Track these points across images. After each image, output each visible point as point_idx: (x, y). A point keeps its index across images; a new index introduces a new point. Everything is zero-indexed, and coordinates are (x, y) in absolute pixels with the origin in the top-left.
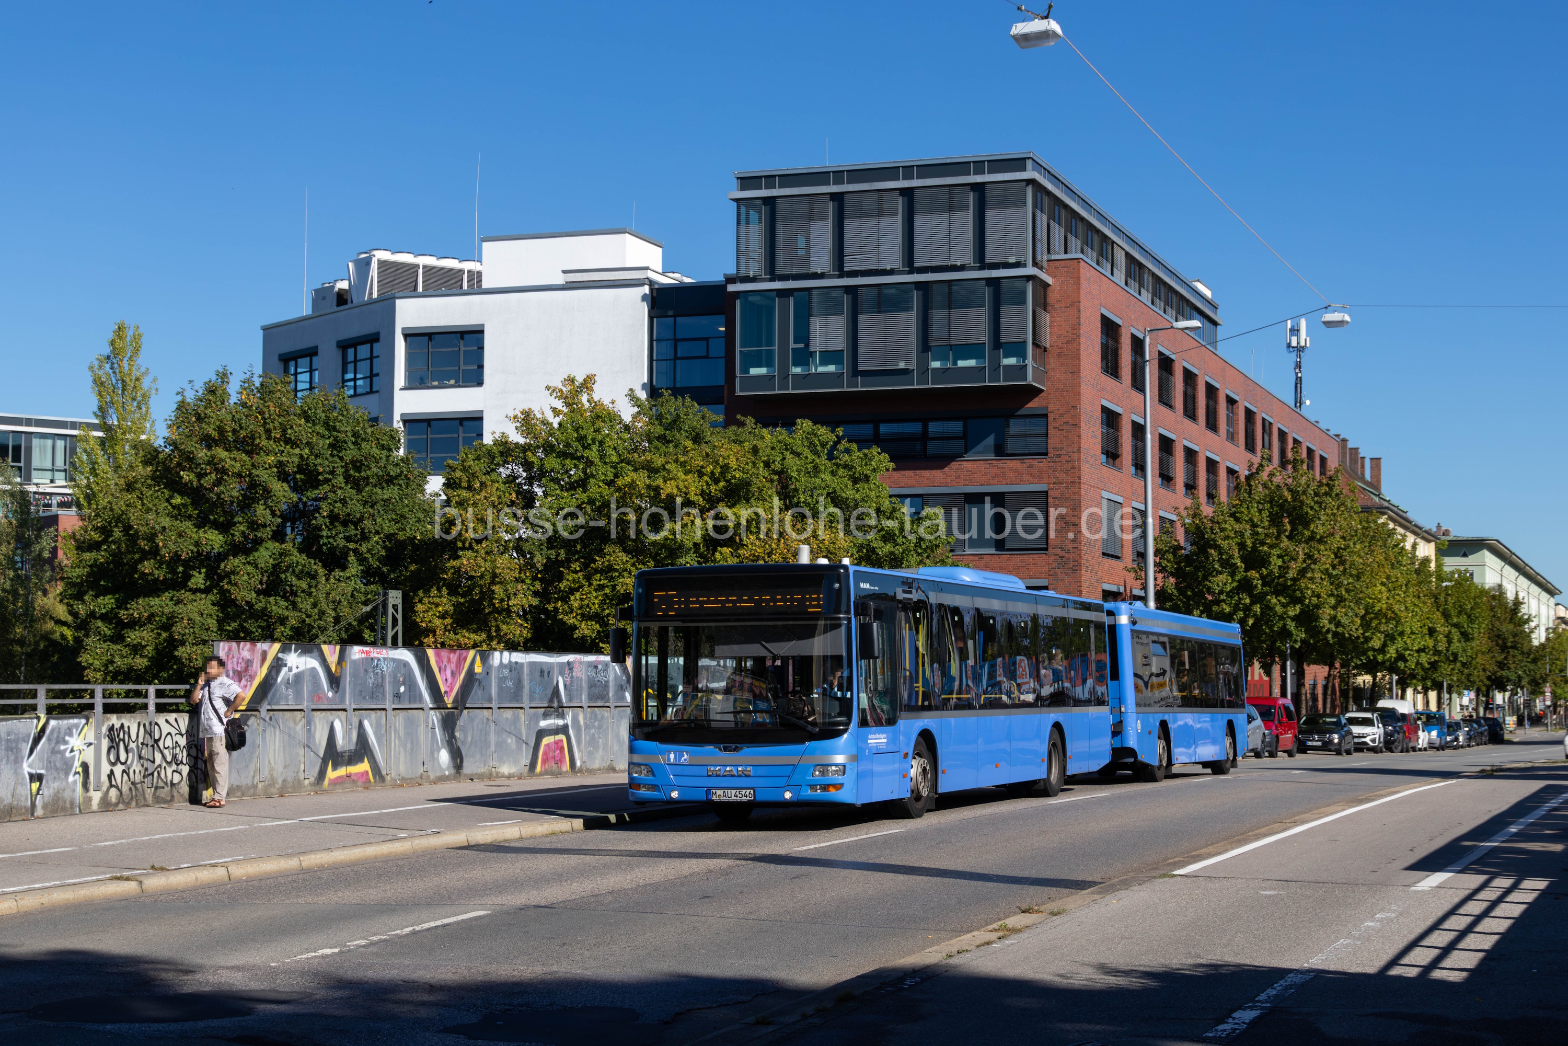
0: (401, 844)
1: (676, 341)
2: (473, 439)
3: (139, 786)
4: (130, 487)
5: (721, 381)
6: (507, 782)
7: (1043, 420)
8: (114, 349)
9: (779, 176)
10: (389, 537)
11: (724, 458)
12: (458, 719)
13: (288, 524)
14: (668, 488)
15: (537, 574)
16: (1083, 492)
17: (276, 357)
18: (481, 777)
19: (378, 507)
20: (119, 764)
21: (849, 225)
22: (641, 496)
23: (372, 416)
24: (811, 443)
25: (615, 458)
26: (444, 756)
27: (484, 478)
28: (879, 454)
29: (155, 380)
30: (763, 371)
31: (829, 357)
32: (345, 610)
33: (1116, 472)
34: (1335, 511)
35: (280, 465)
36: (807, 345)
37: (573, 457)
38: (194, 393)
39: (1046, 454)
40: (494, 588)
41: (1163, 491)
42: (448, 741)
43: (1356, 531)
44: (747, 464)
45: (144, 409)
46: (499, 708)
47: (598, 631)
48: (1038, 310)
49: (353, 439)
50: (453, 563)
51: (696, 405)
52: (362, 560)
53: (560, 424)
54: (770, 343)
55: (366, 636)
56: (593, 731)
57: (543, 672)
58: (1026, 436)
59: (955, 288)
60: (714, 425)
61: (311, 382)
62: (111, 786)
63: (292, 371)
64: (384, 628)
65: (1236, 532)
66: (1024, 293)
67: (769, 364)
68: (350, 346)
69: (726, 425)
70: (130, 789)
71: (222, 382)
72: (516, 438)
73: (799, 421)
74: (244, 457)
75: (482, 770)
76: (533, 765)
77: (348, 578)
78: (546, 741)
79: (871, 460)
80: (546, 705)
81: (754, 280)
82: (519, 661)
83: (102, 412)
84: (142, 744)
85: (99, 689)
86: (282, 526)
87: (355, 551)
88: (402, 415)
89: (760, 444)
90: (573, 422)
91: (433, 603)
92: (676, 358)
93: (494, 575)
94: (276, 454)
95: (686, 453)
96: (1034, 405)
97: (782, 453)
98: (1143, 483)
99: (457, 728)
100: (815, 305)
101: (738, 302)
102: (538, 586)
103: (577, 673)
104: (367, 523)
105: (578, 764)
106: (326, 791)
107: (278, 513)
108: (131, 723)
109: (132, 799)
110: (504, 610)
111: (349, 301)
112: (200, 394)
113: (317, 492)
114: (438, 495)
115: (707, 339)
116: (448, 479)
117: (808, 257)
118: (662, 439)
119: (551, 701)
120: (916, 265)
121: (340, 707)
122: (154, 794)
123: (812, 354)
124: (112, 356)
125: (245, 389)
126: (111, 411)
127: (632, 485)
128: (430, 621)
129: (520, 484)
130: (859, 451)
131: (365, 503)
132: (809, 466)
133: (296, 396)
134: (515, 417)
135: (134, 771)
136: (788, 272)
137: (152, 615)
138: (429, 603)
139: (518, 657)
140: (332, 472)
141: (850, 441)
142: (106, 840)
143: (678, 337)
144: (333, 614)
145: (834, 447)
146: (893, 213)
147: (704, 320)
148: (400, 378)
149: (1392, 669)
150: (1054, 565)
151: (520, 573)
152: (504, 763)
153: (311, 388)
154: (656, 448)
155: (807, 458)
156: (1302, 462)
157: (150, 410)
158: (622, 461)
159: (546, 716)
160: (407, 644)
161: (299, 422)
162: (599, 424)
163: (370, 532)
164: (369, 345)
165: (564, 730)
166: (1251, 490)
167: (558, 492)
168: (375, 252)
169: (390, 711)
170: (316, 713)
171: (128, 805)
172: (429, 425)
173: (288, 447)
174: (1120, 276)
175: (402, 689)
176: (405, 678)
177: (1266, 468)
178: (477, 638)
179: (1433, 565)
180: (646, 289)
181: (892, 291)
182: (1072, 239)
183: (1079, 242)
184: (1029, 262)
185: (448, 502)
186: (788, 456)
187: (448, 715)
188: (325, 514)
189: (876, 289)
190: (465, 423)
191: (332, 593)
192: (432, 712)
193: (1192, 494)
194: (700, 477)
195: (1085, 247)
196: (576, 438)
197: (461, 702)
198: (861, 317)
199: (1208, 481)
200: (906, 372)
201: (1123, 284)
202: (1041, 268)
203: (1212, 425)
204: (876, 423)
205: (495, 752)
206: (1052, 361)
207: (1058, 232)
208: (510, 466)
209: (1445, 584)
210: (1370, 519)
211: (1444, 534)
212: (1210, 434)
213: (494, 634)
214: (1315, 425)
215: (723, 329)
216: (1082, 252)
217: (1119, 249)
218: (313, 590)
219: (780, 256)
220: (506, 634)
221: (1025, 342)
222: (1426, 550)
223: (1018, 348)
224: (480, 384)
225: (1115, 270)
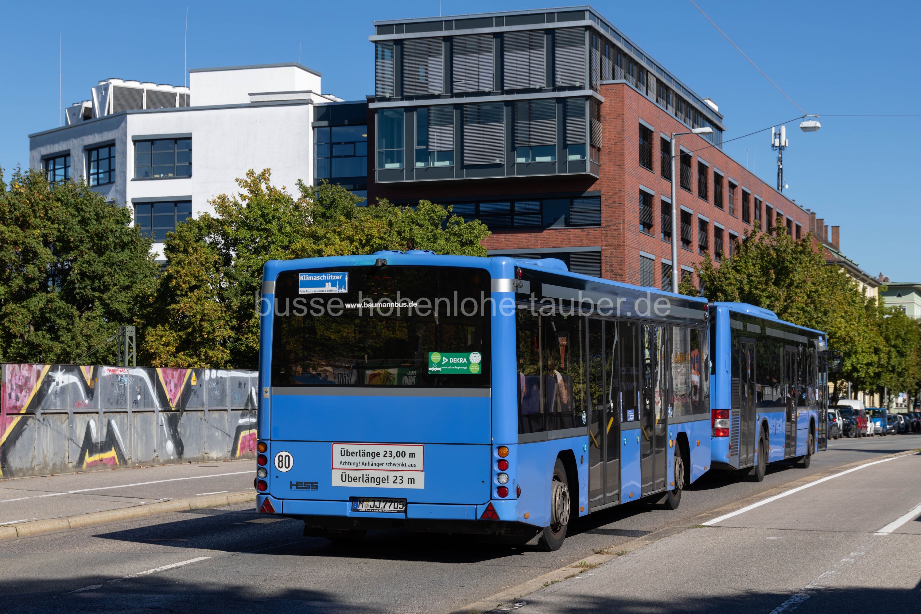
0: (141, 509)
1: (332, 144)
2: (186, 216)
5: (365, 173)
6: (216, 464)
7: (597, 200)
9: (406, 24)
10: (125, 288)
11: (369, 229)
12: (179, 419)
13: (51, 279)
14: (330, 251)
15: (233, 314)
16: (626, 252)
17: (39, 158)
18: (197, 460)
19: (115, 267)
21: (457, 59)
24: (430, 217)
25: (288, 230)
26: (170, 446)
27: (195, 245)
28: (481, 225)
30: (397, 166)
31: (443, 155)
32: (93, 342)
33: (650, 238)
34: (808, 264)
35: (45, 236)
36: (427, 147)
37: (257, 229)
39: (600, 225)
40: (203, 323)
41: (683, 251)
42: (172, 435)
43: (823, 279)
44: (387, 233)
46: (209, 410)
48: (595, 121)
49: (95, 218)
50: (174, 306)
51: (346, 191)
52: (105, 305)
54: (400, 145)
55: (110, 359)
57: (241, 384)
58: (585, 211)
59: (534, 105)
60: (360, 205)
61: (65, 176)
63: (52, 168)
64: (122, 353)
65: (737, 280)
66: (584, 108)
67: (399, 161)
68: (93, 150)
69: (368, 205)
73: (421, 202)
74: (18, 229)
75: (197, 455)
76: (234, 452)
77: (95, 317)
78: (243, 434)
79: (474, 229)
80: (243, 408)
81: (389, 100)
82: (224, 376)
86: (46, 280)
87: (100, 299)
88: (133, 199)
89: (394, 218)
90: (257, 203)
91: (159, 336)
92: (332, 157)
93: (203, 316)
94: (41, 228)
95: (340, 225)
96: (592, 189)
97: (410, 225)
98: (671, 246)
99: (179, 425)
100: (432, 118)
101: (376, 116)
102: (235, 322)
104: (107, 279)
106: (85, 472)
107: (43, 269)
110: (210, 340)
111: (93, 116)
113: (71, 255)
114: (159, 256)
115: (354, 143)
116: (168, 245)
117: (427, 83)
118: (324, 215)
119: (247, 405)
120: (506, 88)
121: (94, 411)
123: (431, 153)
125: (16, 181)
127: (304, 249)
128: (157, 349)
129: (220, 248)
130: (465, 223)
131: (105, 264)
132: (431, 235)
134: (214, 201)
136: (412, 94)
138: (156, 335)
139: (222, 373)
141: (458, 216)
143: (333, 141)
145: (447, 220)
146: (489, 50)
147: (352, 129)
148: (130, 172)
149: (848, 377)
151: (222, 313)
152: (213, 450)
153: (66, 180)
154: (319, 222)
155: (428, 228)
156: (784, 229)
158: (294, 232)
159: (243, 416)
160: (141, 364)
161: (56, 205)
162: (277, 205)
163: (110, 284)
164: (108, 149)
165: (256, 426)
166: (747, 250)
167: (248, 254)
168: (111, 81)
169: (130, 414)
170: (76, 415)
172: (152, 206)
173: (49, 223)
174: (652, 96)
175: (139, 397)
176: (141, 390)
177: (757, 234)
178: (191, 360)
179: (877, 303)
180: (311, 107)
181: (488, 107)
182: (618, 69)
183: (623, 72)
184: (588, 86)
185: (169, 262)
186: (415, 227)
187: (172, 416)
188: (76, 272)
189: (476, 106)
190: (179, 205)
191: (84, 329)
192: (161, 414)
193: (705, 253)
194: (351, 243)
195: (628, 75)
196: (261, 215)
197: (182, 407)
198: (466, 127)
199: (716, 243)
200: (500, 165)
201: (654, 101)
202: (596, 90)
203: (719, 203)
204: (477, 203)
205: (207, 442)
206: (604, 158)
207: (608, 64)
208: (212, 236)
209: (885, 317)
210: (833, 270)
211: (884, 281)
212: (717, 209)
213: (203, 357)
214: (792, 202)
215: (365, 135)
216: (625, 78)
217: (652, 76)
218: (71, 327)
219: (407, 82)
220: (212, 357)
221: (584, 144)
222: (872, 293)
223: (579, 149)
224: (190, 176)
225: (649, 91)
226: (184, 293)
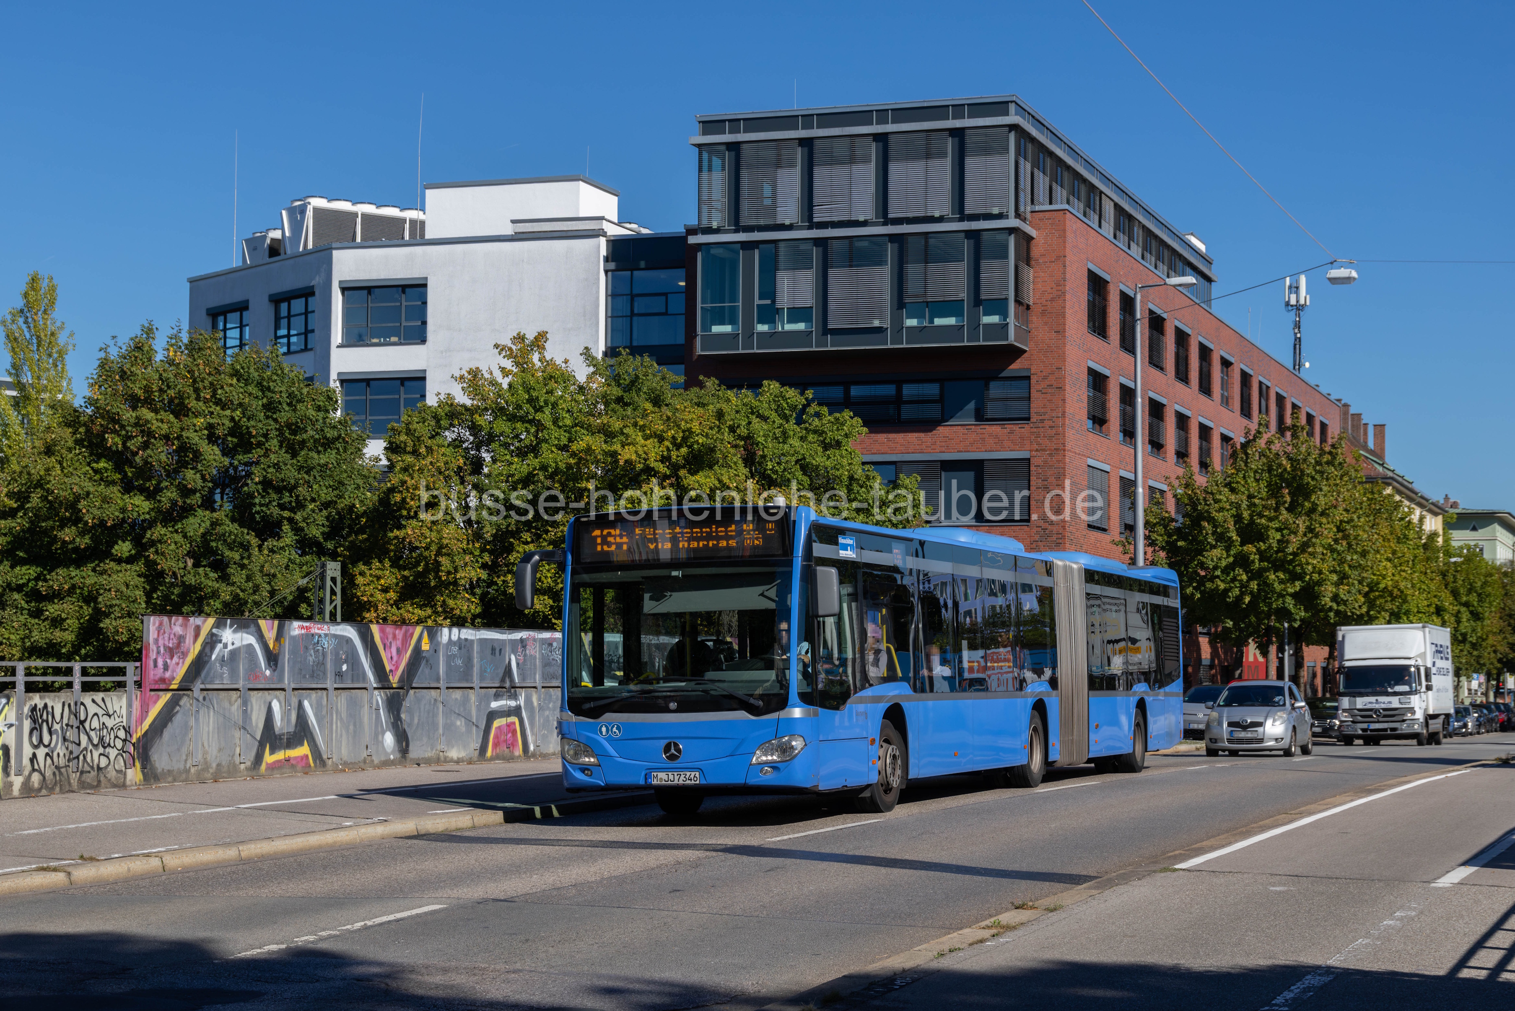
0: (347, 833)
1: (633, 297)
2: (417, 400)
3: (63, 770)
4: (49, 451)
5: (681, 340)
6: (456, 767)
7: (1026, 382)
8: (28, 302)
9: (744, 120)
10: (326, 505)
11: (687, 422)
12: (404, 700)
13: (218, 491)
14: (627, 454)
15: (485, 546)
16: (1067, 460)
17: (204, 312)
18: (428, 761)
19: (314, 472)
20: (42, 747)
21: (818, 172)
22: (597, 462)
23: (307, 375)
24: (779, 406)
25: (568, 422)
26: (389, 739)
27: (430, 443)
28: (852, 418)
29: (72, 334)
30: (727, 329)
31: (797, 314)
32: (279, 584)
33: (1102, 439)
34: (1338, 482)
35: (210, 427)
36: (774, 302)
37: (523, 420)
38: (117, 349)
39: (1028, 419)
40: (440, 559)
41: (1152, 459)
42: (393, 723)
43: (1361, 503)
44: (711, 428)
45: (59, 368)
46: (448, 688)
47: (552, 607)
48: (1022, 265)
49: (288, 401)
50: (396, 532)
51: (655, 365)
52: (297, 530)
53: (510, 385)
54: (734, 299)
55: (303, 611)
56: (547, 713)
57: (495, 649)
58: (1007, 399)
59: (932, 241)
60: (675, 386)
61: (241, 339)
62: (34, 770)
63: (221, 326)
64: (321, 601)
65: (1231, 504)
66: (1006, 247)
67: (732, 321)
68: (283, 300)
69: (687, 386)
70: (54, 774)
71: (148, 338)
72: (462, 399)
73: (765, 382)
74: (172, 418)
75: (429, 754)
76: (483, 749)
77: (282, 548)
78: (497, 723)
79: (843, 424)
80: (497, 685)
81: (717, 231)
82: (469, 637)
83: (16, 369)
84: (67, 725)
85: (21, 667)
86: (211, 492)
87: (291, 520)
88: (339, 374)
89: (725, 407)
90: (524, 382)
91: (375, 576)
92: (633, 314)
93: (441, 547)
94: (205, 416)
95: (644, 416)
96: (1016, 366)
97: (748, 417)
98: (1133, 451)
99: (403, 709)
100: (782, 257)
101: (699, 255)
102: (487, 558)
103: (530, 650)
104: (302, 490)
105: (532, 748)
106: (263, 776)
107: (207, 476)
108: (56, 703)
109: (55, 784)
110: (450, 583)
111: (282, 252)
112: (123, 351)
113: (251, 455)
114: (377, 459)
115: (665, 295)
116: (390, 442)
117: (774, 206)
118: (619, 400)
120: (891, 216)
121: (278, 686)
122: (79, 779)
123: (778, 311)
124: (26, 309)
125: (172, 345)
126: (25, 368)
127: (589, 450)
128: (372, 595)
129: (467, 448)
130: (830, 414)
131: (300, 469)
132: (777, 431)
133: (225, 352)
134: (462, 377)
135: (58, 754)
136: (753, 222)
137: (73, 587)
138: (371, 575)
139: (467, 633)
140: (266, 436)
141: (820, 404)
142: (30, 829)
143: (635, 292)
144: (268, 588)
145: (803, 410)
146: (867, 161)
147: (662, 275)
148: (337, 335)
150: (1037, 538)
151: (468, 544)
152: (453, 747)
153: (241, 346)
154: (613, 410)
155: (774, 422)
156: (1303, 428)
157: (67, 368)
158: (576, 425)
159: (497, 697)
160: (348, 618)
161: (230, 381)
162: (552, 384)
163: (306, 500)
164: (303, 299)
165: (517, 711)
166: (1247, 459)
167: (508, 457)
168: (310, 200)
169: (331, 691)
170: (252, 693)
171: (51, 790)
172: (368, 385)
173: (218, 408)
174: (1108, 229)
175: (345, 667)
176: (347, 656)
177: (1264, 435)
178: (422, 614)
179: (1440, 540)
180: (603, 241)
181: (865, 244)
182: (1057, 189)
183: (1065, 193)
184: (1012, 213)
185: (391, 467)
186: (755, 420)
187: (393, 695)
188: (257, 479)
189: (847, 241)
190: (407, 383)
191: (266, 565)
192: (376, 692)
193: (1185, 462)
194: (660, 443)
195: (1071, 198)
196: (527, 400)
197: (407, 682)
198: (832, 272)
199: (1201, 448)
200: (879, 330)
201: (1111, 237)
202: (1024, 220)
203: (1205, 388)
204: (847, 385)
205: (443, 735)
206: (1035, 319)
207: (1042, 181)
208: (456, 430)
209: (1453, 560)
210: (1375, 490)
211: (1451, 507)
212: (1203, 398)
213: (440, 609)
214: (1315, 389)
215: (683, 284)
216: (1068, 202)
217: (1108, 199)
218: (246, 561)
219: (745, 205)
220: (452, 609)
221: (1006, 299)
222: (1433, 524)
223: (999, 306)
224: (423, 341)
225: (1103, 222)
226: (412, 514)
